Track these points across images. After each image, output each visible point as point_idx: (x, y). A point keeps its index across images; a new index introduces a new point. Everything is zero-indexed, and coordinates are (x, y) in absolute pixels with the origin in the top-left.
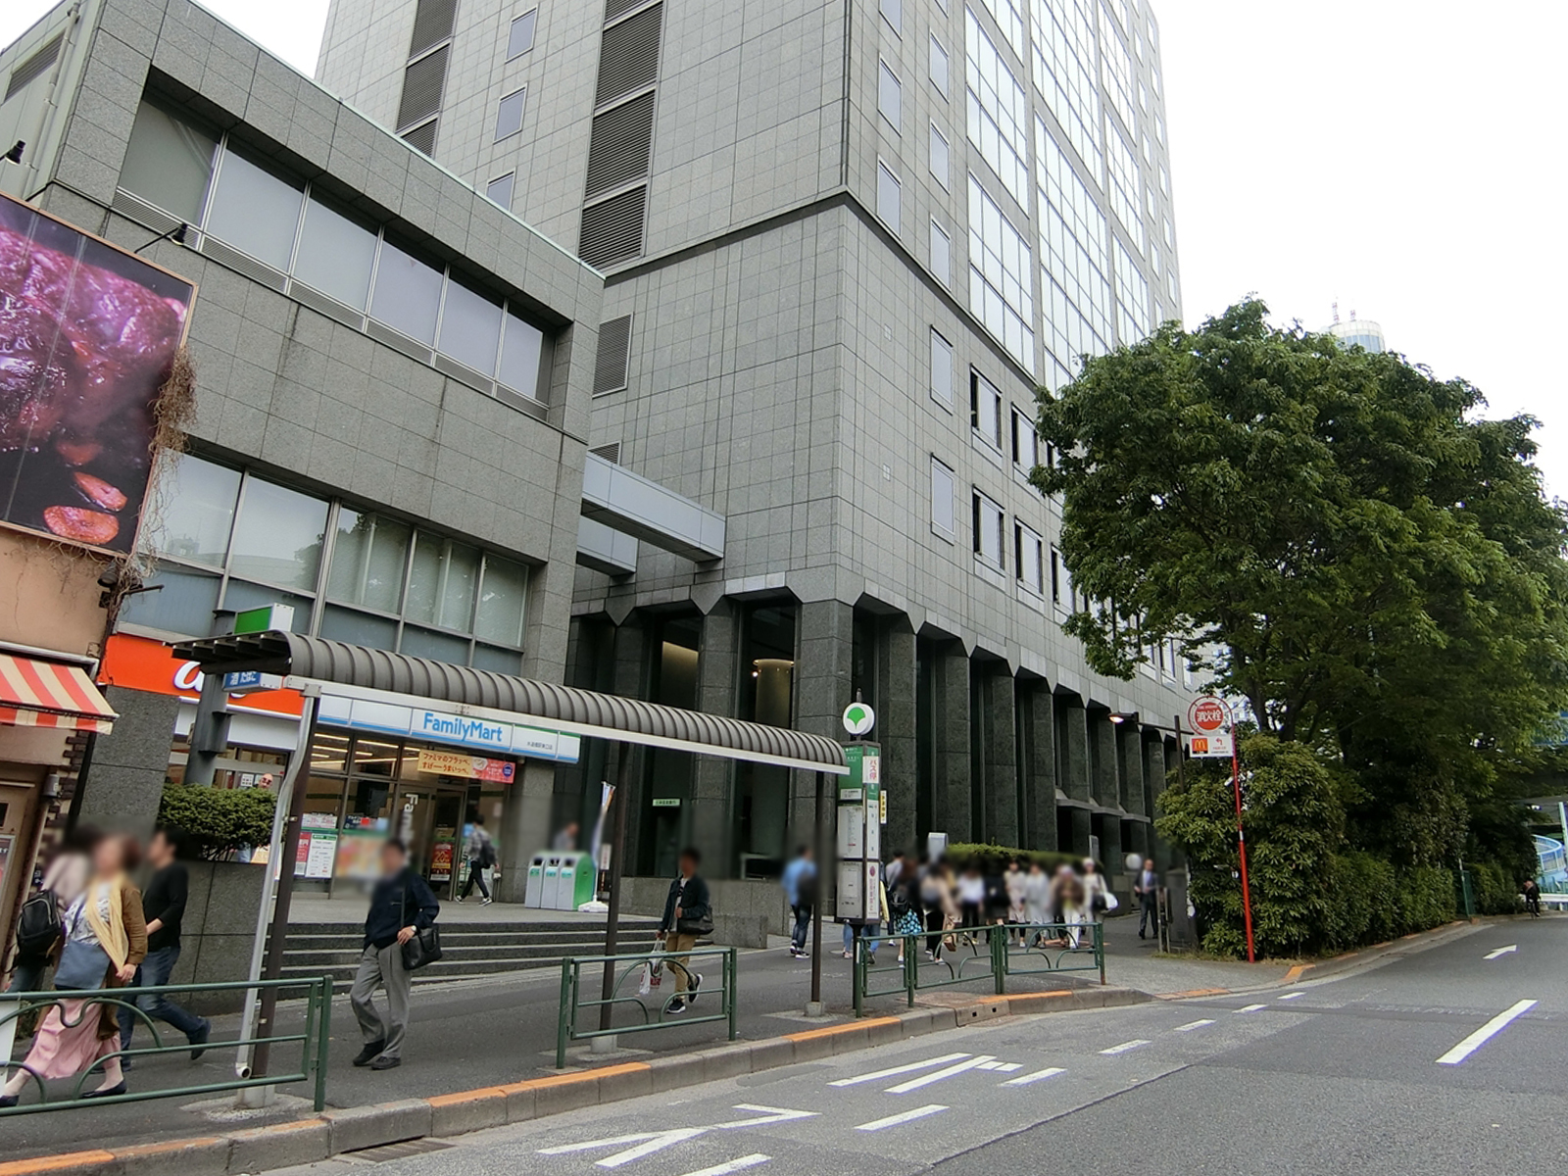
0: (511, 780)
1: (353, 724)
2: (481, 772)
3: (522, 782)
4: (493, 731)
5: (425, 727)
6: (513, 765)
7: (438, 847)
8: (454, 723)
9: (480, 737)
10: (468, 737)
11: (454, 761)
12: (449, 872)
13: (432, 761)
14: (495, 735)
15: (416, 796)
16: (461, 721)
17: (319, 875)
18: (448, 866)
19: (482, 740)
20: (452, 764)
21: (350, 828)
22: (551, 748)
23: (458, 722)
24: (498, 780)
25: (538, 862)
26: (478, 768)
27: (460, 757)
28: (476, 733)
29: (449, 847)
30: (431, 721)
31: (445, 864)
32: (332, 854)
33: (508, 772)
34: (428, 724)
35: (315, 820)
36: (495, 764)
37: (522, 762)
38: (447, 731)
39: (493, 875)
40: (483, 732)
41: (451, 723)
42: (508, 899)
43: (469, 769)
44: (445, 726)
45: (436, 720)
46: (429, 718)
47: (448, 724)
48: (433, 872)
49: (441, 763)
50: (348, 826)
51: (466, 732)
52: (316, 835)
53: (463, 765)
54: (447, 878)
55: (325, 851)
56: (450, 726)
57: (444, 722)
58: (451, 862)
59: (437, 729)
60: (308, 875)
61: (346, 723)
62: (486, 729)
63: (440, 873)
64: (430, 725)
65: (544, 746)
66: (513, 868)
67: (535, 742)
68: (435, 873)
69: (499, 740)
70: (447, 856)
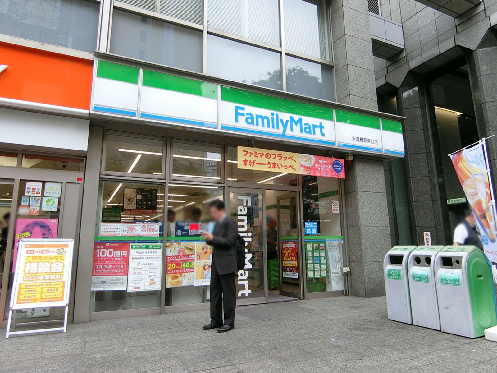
0: (342, 175)
1: (143, 115)
2: (309, 168)
3: (354, 178)
4: (315, 126)
5: (237, 120)
6: (342, 161)
7: (285, 246)
8: (270, 117)
9: (301, 131)
10: (288, 132)
11: (278, 158)
12: (297, 269)
13: (253, 158)
14: (318, 130)
15: (249, 198)
16: (277, 115)
17: (145, 287)
18: (295, 264)
19: (304, 135)
20: (277, 160)
21: (183, 235)
22: (376, 143)
23: (275, 117)
24: (329, 175)
25: (396, 260)
26: (306, 164)
27: (284, 154)
28: (297, 128)
29: (293, 246)
30: (243, 115)
31: (293, 262)
32: (158, 264)
33: (338, 168)
34: (240, 118)
35: (132, 229)
36: (323, 160)
37: (351, 158)
38: (263, 125)
39: (342, 269)
40: (304, 127)
41: (267, 118)
42: (361, 292)
43: (296, 166)
44: (260, 120)
45: (248, 114)
46: (239, 111)
47: (263, 118)
48: (284, 269)
49: (264, 160)
50: (179, 232)
51: (285, 127)
52: (135, 245)
53: (289, 162)
54: (296, 275)
55: (149, 261)
56: (266, 121)
57: (258, 117)
58: (297, 259)
59: (252, 123)
60: (131, 289)
61: (134, 114)
62: (305, 124)
63: (291, 271)
64: (242, 119)
65: (369, 141)
66: (360, 261)
67: (360, 137)
68: (286, 270)
69: (323, 135)
70: (293, 254)
